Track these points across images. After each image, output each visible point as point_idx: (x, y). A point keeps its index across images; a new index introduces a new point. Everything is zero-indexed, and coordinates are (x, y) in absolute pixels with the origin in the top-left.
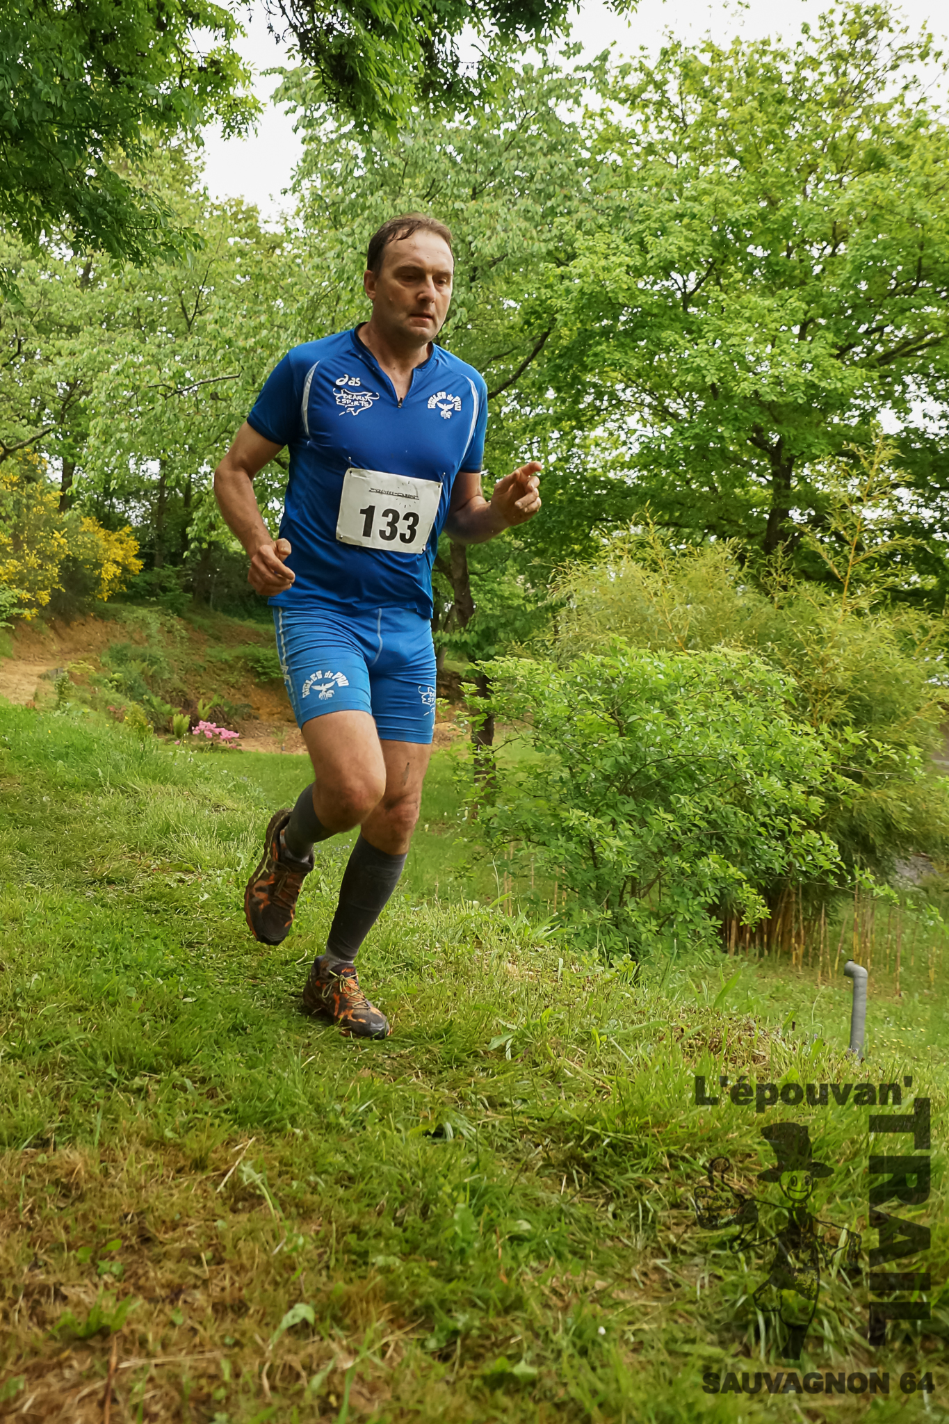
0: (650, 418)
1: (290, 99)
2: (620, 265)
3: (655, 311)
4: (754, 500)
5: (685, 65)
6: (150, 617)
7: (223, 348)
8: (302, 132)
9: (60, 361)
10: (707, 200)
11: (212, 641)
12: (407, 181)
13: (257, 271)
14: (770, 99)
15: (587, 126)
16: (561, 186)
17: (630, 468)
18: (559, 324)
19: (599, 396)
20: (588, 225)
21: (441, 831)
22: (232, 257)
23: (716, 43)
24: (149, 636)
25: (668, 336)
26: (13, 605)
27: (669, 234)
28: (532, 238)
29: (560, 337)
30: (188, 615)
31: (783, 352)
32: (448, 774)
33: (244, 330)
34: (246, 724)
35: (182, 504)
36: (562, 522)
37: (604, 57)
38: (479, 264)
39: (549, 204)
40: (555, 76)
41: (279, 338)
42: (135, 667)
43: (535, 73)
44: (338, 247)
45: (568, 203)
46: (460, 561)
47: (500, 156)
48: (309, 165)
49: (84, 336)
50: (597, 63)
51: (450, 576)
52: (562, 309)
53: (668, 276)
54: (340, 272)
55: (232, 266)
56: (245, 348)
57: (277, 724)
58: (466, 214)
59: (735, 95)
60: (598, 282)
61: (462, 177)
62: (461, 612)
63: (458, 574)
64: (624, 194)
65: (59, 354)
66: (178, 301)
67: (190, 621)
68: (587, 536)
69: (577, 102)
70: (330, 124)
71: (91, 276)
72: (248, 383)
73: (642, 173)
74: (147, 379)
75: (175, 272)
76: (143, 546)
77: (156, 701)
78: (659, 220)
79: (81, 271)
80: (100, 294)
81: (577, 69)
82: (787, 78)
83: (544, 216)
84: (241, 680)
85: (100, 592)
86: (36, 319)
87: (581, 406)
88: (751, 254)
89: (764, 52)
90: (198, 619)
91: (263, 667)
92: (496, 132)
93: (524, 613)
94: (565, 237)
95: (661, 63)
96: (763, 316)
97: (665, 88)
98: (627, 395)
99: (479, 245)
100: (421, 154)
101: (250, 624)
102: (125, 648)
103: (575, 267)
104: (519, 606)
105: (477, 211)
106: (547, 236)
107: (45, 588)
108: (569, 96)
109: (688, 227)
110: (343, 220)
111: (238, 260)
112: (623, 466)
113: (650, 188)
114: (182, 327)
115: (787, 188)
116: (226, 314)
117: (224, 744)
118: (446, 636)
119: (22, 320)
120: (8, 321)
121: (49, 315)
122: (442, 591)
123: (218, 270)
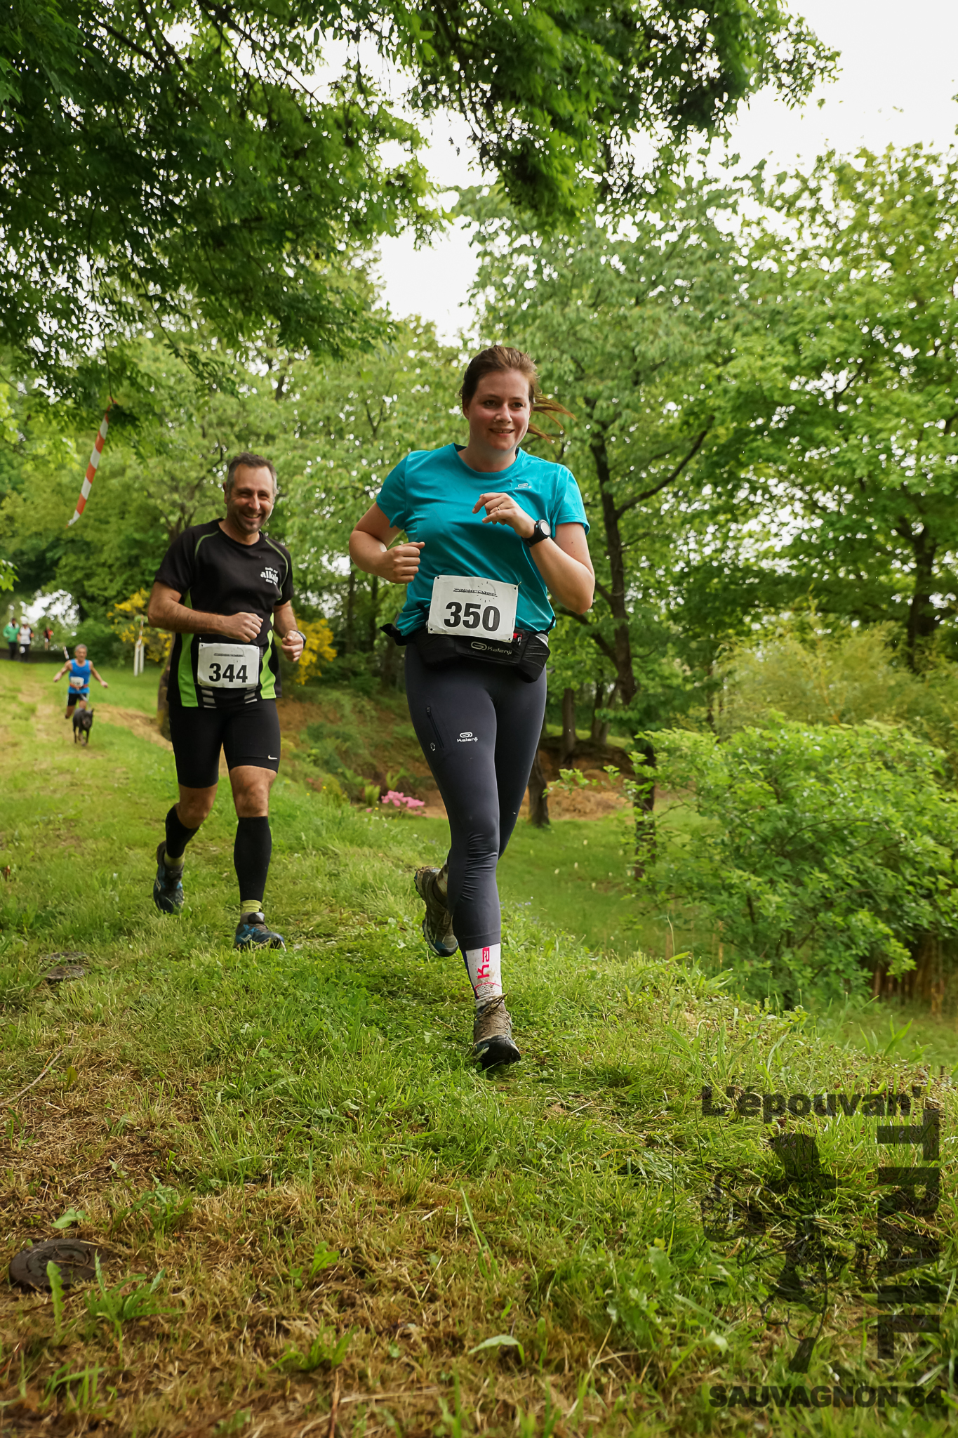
0: (801, 512)
1: (466, 214)
2: (776, 365)
3: (808, 408)
4: (898, 586)
5: (841, 171)
6: (344, 699)
8: (478, 247)
10: (859, 301)
11: (399, 721)
12: (575, 292)
13: (437, 380)
14: (921, 202)
15: (745, 234)
16: (720, 292)
17: (781, 558)
18: (716, 422)
19: (753, 490)
20: (746, 328)
21: (606, 890)
22: (412, 366)
23: (869, 149)
24: (343, 716)
25: (820, 432)
27: (822, 335)
28: (692, 342)
29: (716, 437)
30: (379, 697)
31: (930, 446)
32: (612, 838)
34: (430, 795)
35: (370, 597)
36: (718, 609)
37: (761, 166)
38: (641, 368)
39: (708, 308)
40: (714, 187)
42: (330, 744)
43: (694, 184)
45: (726, 309)
46: (624, 645)
47: (661, 264)
48: (484, 280)
49: (280, 443)
50: (755, 172)
51: (614, 659)
52: (719, 408)
53: (820, 377)
55: (413, 376)
58: (630, 321)
59: (888, 198)
60: (754, 380)
61: (626, 286)
62: (623, 691)
63: (621, 657)
64: (779, 298)
66: (364, 410)
67: (378, 703)
68: (741, 622)
69: (735, 211)
70: (503, 239)
71: (285, 388)
73: (797, 278)
74: (337, 480)
75: (361, 382)
76: (335, 636)
77: (349, 773)
78: (812, 322)
79: (275, 385)
80: (295, 404)
81: (735, 179)
82: (938, 181)
83: (703, 321)
85: (298, 677)
86: (237, 429)
87: (735, 501)
88: (899, 353)
89: (916, 157)
90: (386, 700)
92: (656, 243)
93: (683, 693)
94: (723, 341)
95: (816, 170)
96: (911, 412)
97: (820, 195)
98: (779, 490)
99: (643, 349)
100: (588, 265)
102: (321, 726)
103: (732, 368)
104: (678, 686)
105: (641, 317)
106: (706, 340)
108: (726, 206)
109: (841, 328)
110: (516, 329)
111: (418, 371)
112: (775, 555)
113: (804, 291)
114: (369, 434)
115: (937, 288)
116: (409, 420)
117: (410, 812)
118: (611, 714)
119: (223, 429)
120: (211, 431)
121: (248, 427)
122: (606, 672)
123: (401, 380)
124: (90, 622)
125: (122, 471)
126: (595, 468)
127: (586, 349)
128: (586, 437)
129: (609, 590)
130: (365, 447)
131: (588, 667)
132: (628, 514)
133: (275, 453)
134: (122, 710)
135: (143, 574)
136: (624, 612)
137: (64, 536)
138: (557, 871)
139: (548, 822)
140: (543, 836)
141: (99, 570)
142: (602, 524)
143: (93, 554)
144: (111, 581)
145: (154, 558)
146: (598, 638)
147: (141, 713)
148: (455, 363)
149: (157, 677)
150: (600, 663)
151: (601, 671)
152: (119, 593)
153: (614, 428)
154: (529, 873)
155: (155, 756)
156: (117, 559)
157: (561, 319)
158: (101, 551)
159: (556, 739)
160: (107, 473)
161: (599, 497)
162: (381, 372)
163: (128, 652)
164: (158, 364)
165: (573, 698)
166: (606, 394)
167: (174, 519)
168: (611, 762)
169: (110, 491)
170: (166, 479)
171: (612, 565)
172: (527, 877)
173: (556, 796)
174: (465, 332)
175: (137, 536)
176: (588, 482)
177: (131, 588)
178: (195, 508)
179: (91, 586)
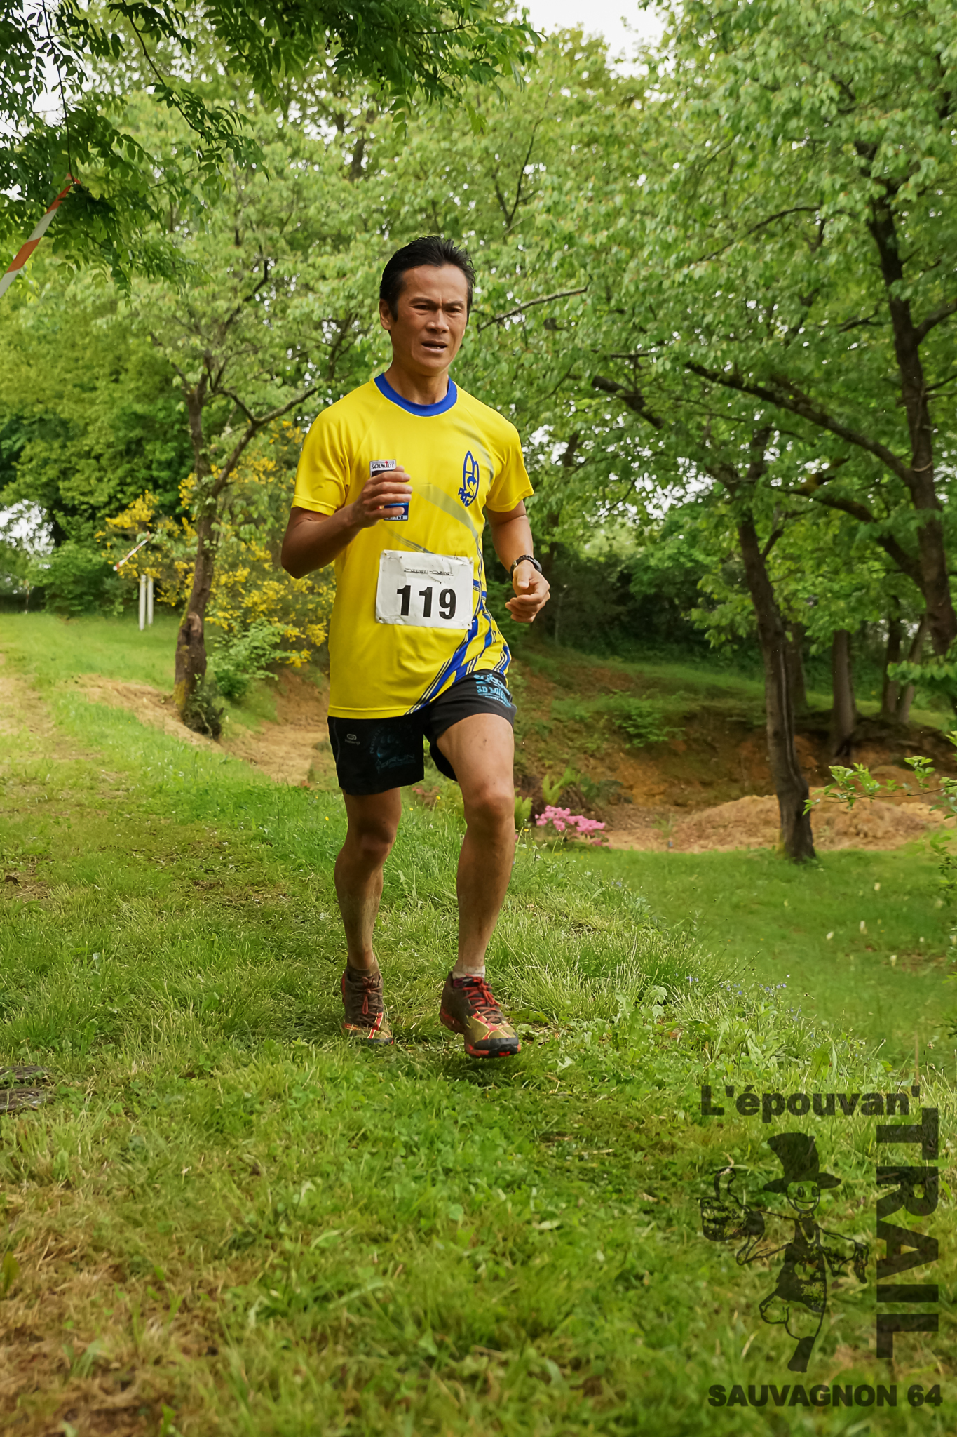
7: (560, 249)
9: (324, 287)
11: (560, 691)
13: (607, 132)
21: (915, 965)
22: (567, 113)
26: (275, 646)
30: (527, 653)
32: (923, 880)
33: (591, 220)
34: (615, 810)
41: (643, 228)
44: (731, 79)
46: (934, 554)
49: (357, 248)
51: (919, 580)
54: (736, 118)
56: (593, 247)
57: (660, 809)
62: (936, 632)
63: (931, 575)
65: (324, 278)
66: (492, 187)
67: (524, 662)
71: (364, 162)
72: (600, 298)
75: (485, 142)
79: (349, 157)
80: (378, 184)
84: (605, 745)
86: (288, 229)
90: (539, 658)
91: (636, 727)
101: (615, 664)
107: (319, 621)
110: (736, 41)
111: (577, 119)
114: (501, 225)
116: (563, 198)
117: (582, 839)
118: (916, 670)
119: (269, 232)
120: (249, 234)
121: (305, 222)
122: (903, 601)
123: (551, 134)
124: (69, 546)
125: (111, 307)
126: (878, 258)
127: (857, 61)
128: (859, 207)
129: (907, 464)
130: (493, 246)
131: (873, 593)
132: (933, 336)
133: (350, 265)
134: (121, 685)
135: (149, 467)
136: (936, 499)
137: (26, 413)
138: (830, 936)
139: (812, 854)
140: (805, 877)
141: (82, 464)
142: (891, 354)
143: (71, 439)
144: (100, 480)
145: (166, 441)
146: (888, 542)
147: (149, 688)
148: (637, 105)
149: (173, 630)
150: (894, 587)
151: (895, 598)
152: (112, 498)
153: (907, 192)
154: (783, 937)
155: (169, 754)
156: (109, 446)
157: (812, 15)
158: (84, 433)
159: (824, 716)
160: (89, 310)
161: (885, 307)
162: (517, 122)
163: (129, 592)
164: (163, 133)
165: (850, 648)
166: (891, 134)
167: (193, 377)
168: (916, 751)
169: (97, 338)
170: (179, 314)
171: (911, 421)
172: (779, 946)
173: (824, 810)
174: (652, 52)
175: (139, 408)
176: (865, 285)
177: (132, 489)
178: (227, 359)
179: (69, 489)
